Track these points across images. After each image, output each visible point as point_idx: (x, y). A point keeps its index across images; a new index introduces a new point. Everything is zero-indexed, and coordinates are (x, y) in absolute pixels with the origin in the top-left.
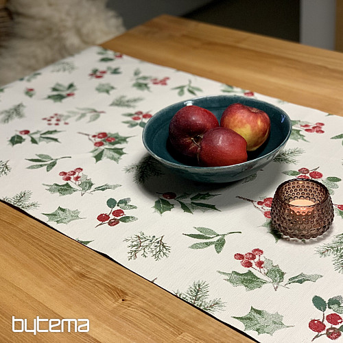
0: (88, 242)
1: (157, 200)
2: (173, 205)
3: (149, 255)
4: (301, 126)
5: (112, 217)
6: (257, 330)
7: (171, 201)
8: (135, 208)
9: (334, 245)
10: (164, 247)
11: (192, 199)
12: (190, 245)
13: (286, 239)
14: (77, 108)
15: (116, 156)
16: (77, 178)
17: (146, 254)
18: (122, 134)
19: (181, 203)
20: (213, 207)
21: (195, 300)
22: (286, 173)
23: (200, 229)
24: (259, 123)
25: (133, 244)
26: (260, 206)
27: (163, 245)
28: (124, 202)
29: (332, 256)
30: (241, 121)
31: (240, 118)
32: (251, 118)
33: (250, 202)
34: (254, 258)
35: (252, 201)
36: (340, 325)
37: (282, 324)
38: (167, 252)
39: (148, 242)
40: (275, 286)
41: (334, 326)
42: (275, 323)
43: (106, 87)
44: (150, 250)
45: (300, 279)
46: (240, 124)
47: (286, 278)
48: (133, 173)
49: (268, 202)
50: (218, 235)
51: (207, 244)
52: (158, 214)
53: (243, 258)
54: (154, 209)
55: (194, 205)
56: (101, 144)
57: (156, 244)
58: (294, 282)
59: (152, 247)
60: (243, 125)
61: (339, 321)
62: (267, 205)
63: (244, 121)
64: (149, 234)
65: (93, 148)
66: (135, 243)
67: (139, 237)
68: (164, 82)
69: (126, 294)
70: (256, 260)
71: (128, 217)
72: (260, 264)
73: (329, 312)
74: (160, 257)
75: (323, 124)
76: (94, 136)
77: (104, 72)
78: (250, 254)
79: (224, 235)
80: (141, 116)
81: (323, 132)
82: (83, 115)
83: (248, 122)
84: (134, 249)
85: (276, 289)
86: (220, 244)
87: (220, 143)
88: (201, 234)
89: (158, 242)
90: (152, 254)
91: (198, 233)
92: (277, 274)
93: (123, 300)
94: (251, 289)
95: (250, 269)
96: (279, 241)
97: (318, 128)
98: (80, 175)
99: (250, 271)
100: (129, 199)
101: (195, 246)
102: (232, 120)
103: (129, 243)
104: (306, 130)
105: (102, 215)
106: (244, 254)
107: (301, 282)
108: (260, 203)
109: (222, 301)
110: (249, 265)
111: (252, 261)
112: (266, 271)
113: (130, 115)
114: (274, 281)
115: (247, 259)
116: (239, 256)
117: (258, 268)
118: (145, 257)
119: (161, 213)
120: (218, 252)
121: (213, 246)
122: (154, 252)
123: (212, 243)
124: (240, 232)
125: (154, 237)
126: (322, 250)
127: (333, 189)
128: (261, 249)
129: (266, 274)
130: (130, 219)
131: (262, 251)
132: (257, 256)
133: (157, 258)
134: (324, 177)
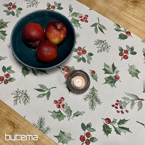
1: (22, 67)
2: (29, 71)
3: (22, 102)
4: (79, 17)
5: (5, 78)
6: (62, 142)
7: (28, 68)
8: (14, 72)
9: (89, 95)
10: (27, 97)
12: (37, 96)
15: (3, 36)
17: (20, 101)
18: (4, 21)
19: (32, 69)
20: (45, 72)
21: (40, 128)
23: (41, 86)
24: (62, 36)
26: (63, 71)
28: (9, 68)
30: (54, 36)
33: (59, 69)
34: (61, 103)
35: (60, 68)
36: (90, 138)
37: (71, 138)
38: (29, 100)
39: (21, 94)
40: (69, 118)
41: (88, 139)
42: (68, 138)
44: (22, 99)
45: (77, 114)
47: (73, 113)
50: (47, 89)
51: (44, 95)
52: (23, 76)
53: (57, 103)
55: (38, 71)
58: (75, 116)
60: (55, 38)
61: (90, 136)
66: (16, 95)
67: (17, 91)
69: (15, 124)
70: (62, 104)
71: (11, 79)
72: (63, 106)
73: (87, 131)
75: (88, 16)
78: (60, 100)
79: (50, 89)
80: (11, 7)
81: (88, 22)
83: (57, 37)
84: (15, 99)
85: (69, 120)
86: (48, 94)
88: (41, 88)
90: (23, 101)
91: (40, 88)
92: (69, 111)
93: (14, 128)
94: (60, 120)
96: (70, 92)
97: (86, 19)
99: (60, 110)
100: (11, 66)
101: (39, 96)
103: (13, 96)
104: (81, 20)
105: (1, 77)
106: (57, 100)
107: (77, 116)
108: (63, 69)
109: (50, 127)
110: (59, 107)
111: (60, 105)
112: (65, 110)
113: (7, 5)
114: (68, 115)
115: (59, 103)
116: (56, 102)
117: (62, 109)
118: (21, 103)
119: (25, 76)
120: (48, 100)
121: (46, 96)
122: (24, 100)
123: (45, 94)
124: (56, 87)
125: (23, 91)
126: (85, 97)
127: (90, 61)
128: (63, 97)
129: (65, 112)
130: (13, 80)
131: (64, 99)
132: (62, 101)
133: (25, 104)
134: (87, 53)
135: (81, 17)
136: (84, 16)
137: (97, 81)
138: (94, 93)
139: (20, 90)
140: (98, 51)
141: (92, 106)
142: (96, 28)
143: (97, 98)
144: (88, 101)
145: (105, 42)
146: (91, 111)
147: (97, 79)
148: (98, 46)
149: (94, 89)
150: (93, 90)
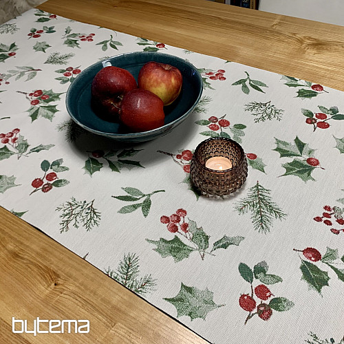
0: (23, 213)
1: (87, 159)
2: (102, 164)
3: (81, 224)
4: (206, 74)
5: (45, 181)
6: (190, 315)
7: (100, 160)
8: (67, 169)
9: (250, 200)
10: (95, 213)
11: (118, 156)
12: (119, 209)
13: (205, 195)
14: (18, 67)
15: (50, 113)
16: (14, 140)
17: (77, 224)
18: (55, 92)
19: (108, 161)
20: (137, 164)
21: (126, 280)
22: (198, 123)
23: (128, 190)
24: (173, 81)
25: (65, 213)
26: (179, 160)
27: (94, 211)
28: (57, 163)
29: (250, 212)
30: (156, 80)
31: (155, 78)
32: (165, 76)
33: (170, 156)
34: (178, 221)
35: (172, 155)
36: (270, 299)
37: (213, 304)
38: (98, 219)
39: (79, 209)
40: (202, 253)
41: (264, 302)
42: (206, 302)
43: (42, 46)
44: (81, 218)
45: (224, 244)
46: (155, 84)
47: (211, 242)
48: (65, 131)
49: (186, 155)
50: (144, 196)
51: (135, 207)
52: (88, 175)
53: (169, 222)
54: (84, 170)
55: (121, 163)
56: (37, 102)
57: (87, 211)
58: (219, 247)
59: (84, 214)
60: (158, 84)
61: (268, 294)
62: (185, 158)
63: (159, 80)
64: (79, 200)
65: (30, 106)
66: (67, 212)
67: (70, 204)
68: (90, 38)
69: (58, 276)
70: (181, 222)
71: (61, 181)
72: (185, 227)
73: (256, 283)
74: (91, 226)
75: (224, 71)
76: (31, 94)
77: (41, 31)
78: (175, 215)
79: (149, 195)
80: (71, 72)
81: (225, 79)
82: (22, 74)
83: (163, 81)
84: (66, 219)
85: (203, 257)
86: (147, 206)
87: (138, 106)
88: (129, 195)
89: (89, 208)
90: (83, 223)
91: (125, 194)
92: (202, 238)
93: (55, 285)
94: (180, 259)
95: (177, 234)
96: (200, 198)
97: (220, 75)
98: (18, 136)
99: (176, 237)
100: (61, 160)
101: (123, 211)
102: (148, 79)
103: (61, 212)
104: (211, 78)
105: (36, 180)
106: (169, 216)
107: (225, 246)
108: (179, 157)
109: (153, 277)
110: (174, 229)
111: (177, 224)
112: (191, 236)
113: (62, 71)
114: (201, 247)
115: (174, 221)
116: (165, 219)
117: (184, 233)
118: (77, 227)
119: (91, 174)
120: (145, 216)
121: (140, 209)
122: (86, 220)
123: (139, 205)
124: (164, 191)
125: (85, 202)
126: (240, 206)
127: (241, 137)
128: (184, 209)
129: (192, 239)
130: (63, 183)
131: (185, 212)
132: (182, 218)
133: (88, 228)
134: (231, 125)
135: (210, 73)
136: (215, 72)
137: (264, 172)
138: (261, 195)
139: (78, 200)
140: (257, 121)
141: (262, 223)
142: (245, 86)
143: (270, 206)
144: (249, 214)
145: (268, 104)
146: (261, 235)
147: (265, 168)
148: (254, 112)
149: (259, 187)
150: (258, 190)
